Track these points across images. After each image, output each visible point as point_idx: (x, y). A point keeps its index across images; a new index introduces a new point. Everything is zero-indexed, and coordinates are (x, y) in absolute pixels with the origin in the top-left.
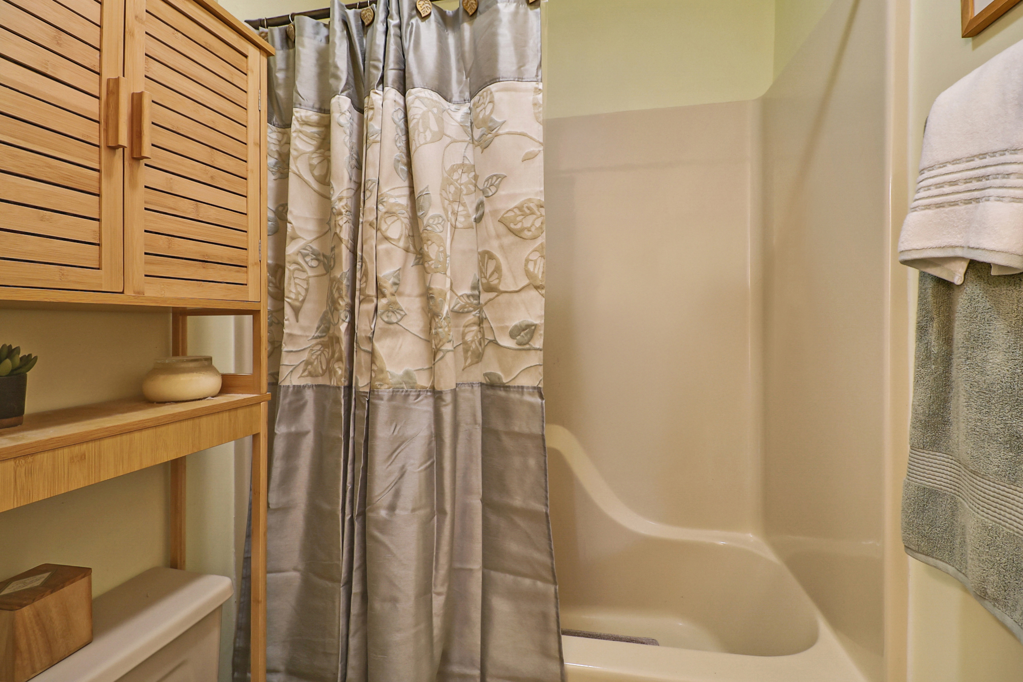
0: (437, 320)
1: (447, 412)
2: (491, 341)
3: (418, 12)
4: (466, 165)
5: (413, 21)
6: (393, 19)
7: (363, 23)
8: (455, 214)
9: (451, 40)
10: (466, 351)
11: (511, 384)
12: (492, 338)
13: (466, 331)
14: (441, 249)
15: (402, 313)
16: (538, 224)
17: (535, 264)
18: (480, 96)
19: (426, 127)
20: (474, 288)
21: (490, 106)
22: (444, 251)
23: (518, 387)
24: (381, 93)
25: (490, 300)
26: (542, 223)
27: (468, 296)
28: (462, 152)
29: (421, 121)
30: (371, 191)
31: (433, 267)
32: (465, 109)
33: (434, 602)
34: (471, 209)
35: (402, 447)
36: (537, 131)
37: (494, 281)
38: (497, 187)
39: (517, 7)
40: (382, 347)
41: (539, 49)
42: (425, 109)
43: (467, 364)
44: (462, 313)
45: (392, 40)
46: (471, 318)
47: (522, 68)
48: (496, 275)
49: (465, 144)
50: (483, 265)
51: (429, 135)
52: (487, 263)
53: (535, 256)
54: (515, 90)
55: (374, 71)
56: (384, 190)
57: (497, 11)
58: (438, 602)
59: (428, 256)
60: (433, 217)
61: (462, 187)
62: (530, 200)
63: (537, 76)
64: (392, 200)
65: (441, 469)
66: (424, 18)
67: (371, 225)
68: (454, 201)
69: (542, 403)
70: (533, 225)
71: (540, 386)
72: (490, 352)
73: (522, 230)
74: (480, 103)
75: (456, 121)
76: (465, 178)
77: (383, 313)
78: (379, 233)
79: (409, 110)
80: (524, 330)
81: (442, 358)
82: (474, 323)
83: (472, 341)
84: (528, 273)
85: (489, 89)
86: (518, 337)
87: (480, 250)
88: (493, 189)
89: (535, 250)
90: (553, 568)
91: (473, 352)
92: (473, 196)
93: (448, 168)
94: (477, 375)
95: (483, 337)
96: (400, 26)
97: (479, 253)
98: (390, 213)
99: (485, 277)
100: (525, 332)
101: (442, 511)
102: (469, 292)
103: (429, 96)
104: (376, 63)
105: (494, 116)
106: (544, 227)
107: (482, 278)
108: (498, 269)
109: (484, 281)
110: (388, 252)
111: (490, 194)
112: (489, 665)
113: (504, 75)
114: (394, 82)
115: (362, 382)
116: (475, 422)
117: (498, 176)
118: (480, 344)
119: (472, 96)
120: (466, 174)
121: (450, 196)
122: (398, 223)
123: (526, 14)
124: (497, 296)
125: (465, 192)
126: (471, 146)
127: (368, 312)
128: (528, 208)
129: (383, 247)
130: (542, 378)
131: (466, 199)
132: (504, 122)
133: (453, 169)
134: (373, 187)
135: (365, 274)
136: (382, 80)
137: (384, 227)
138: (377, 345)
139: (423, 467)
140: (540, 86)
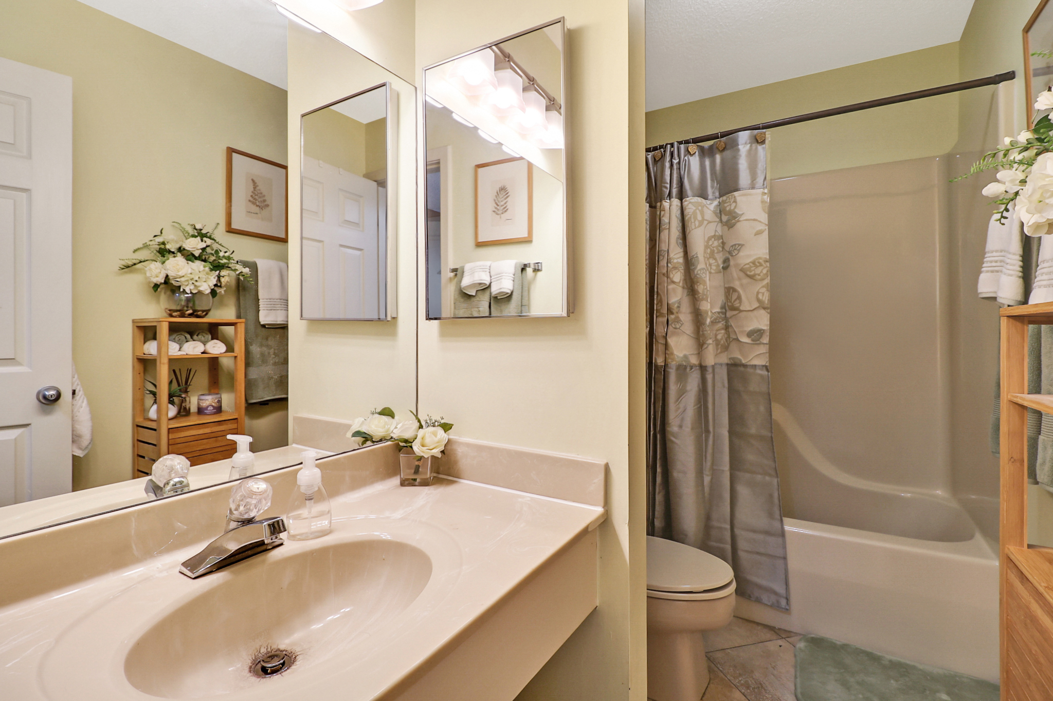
0: (703, 327)
1: (709, 377)
2: (734, 339)
3: (689, 152)
4: (717, 235)
5: (686, 158)
6: (675, 160)
7: (655, 159)
8: (710, 265)
9: (707, 163)
10: (717, 345)
11: (748, 364)
12: (735, 337)
13: (717, 333)
14: (705, 287)
15: (681, 323)
16: (765, 271)
17: (763, 295)
18: (727, 198)
19: (695, 218)
20: (722, 308)
21: (734, 205)
22: (706, 288)
23: (753, 365)
24: (668, 201)
25: (734, 315)
26: (767, 271)
27: (719, 313)
28: (714, 228)
29: (692, 216)
30: (664, 256)
31: (701, 297)
32: (716, 203)
33: (705, 479)
34: (720, 262)
35: (684, 395)
36: (764, 217)
37: (737, 304)
38: (739, 251)
39: (751, 146)
40: (672, 341)
41: (765, 168)
42: (694, 208)
43: (718, 352)
44: (715, 322)
45: (675, 172)
46: (720, 325)
47: (754, 182)
48: (738, 301)
49: (716, 223)
50: (729, 295)
51: (697, 223)
52: (732, 294)
53: (764, 290)
54: (750, 195)
55: (665, 190)
56: (671, 255)
57: (738, 150)
58: (707, 479)
59: (698, 292)
60: (700, 270)
61: (715, 249)
62: (760, 258)
63: (764, 185)
64: (675, 261)
65: (706, 408)
66: (692, 155)
67: (664, 274)
68: (710, 257)
69: (768, 375)
70: (761, 272)
71: (767, 364)
72: (734, 346)
73: (755, 275)
74: (727, 201)
75: (711, 210)
76: (716, 243)
77: (672, 323)
78: (669, 279)
79: (685, 210)
80: (756, 333)
81: (707, 347)
82: (723, 329)
83: (722, 339)
84: (758, 300)
85: (733, 195)
86: (753, 337)
87: (726, 286)
88: (736, 252)
89: (763, 287)
90: (776, 468)
91: (722, 345)
92: (721, 254)
93: (706, 239)
94: (724, 359)
95: (729, 337)
96: (679, 163)
97: (725, 288)
98: (675, 268)
99: (730, 302)
100: (756, 335)
101: (707, 431)
102: (718, 310)
103: (696, 200)
104: (666, 185)
105: (736, 210)
106: (769, 273)
107: (727, 302)
108: (739, 298)
109: (730, 304)
110: (674, 290)
111: (734, 254)
112: (736, 522)
113: (743, 187)
114: (676, 195)
115: (660, 361)
116: (724, 386)
117: (739, 245)
118: (727, 341)
119: (721, 196)
120: (717, 241)
121: (708, 255)
122: (679, 273)
123: (756, 148)
124: (739, 313)
125: (716, 252)
126: (720, 224)
127: (663, 323)
128: (759, 262)
129: (671, 287)
130: (768, 360)
131: (717, 256)
132: (743, 214)
133: (710, 239)
134: (665, 254)
135: (660, 302)
136: (670, 195)
137: (671, 276)
138: (669, 340)
139: (696, 407)
140: (766, 191)
